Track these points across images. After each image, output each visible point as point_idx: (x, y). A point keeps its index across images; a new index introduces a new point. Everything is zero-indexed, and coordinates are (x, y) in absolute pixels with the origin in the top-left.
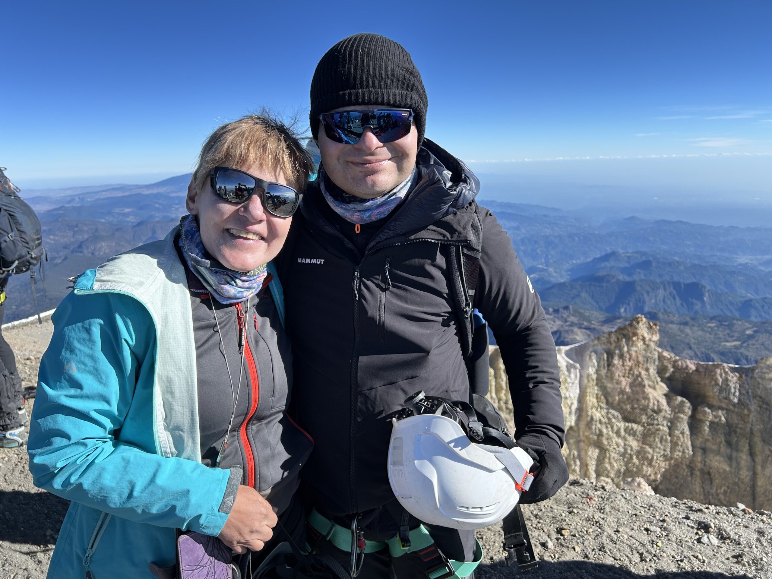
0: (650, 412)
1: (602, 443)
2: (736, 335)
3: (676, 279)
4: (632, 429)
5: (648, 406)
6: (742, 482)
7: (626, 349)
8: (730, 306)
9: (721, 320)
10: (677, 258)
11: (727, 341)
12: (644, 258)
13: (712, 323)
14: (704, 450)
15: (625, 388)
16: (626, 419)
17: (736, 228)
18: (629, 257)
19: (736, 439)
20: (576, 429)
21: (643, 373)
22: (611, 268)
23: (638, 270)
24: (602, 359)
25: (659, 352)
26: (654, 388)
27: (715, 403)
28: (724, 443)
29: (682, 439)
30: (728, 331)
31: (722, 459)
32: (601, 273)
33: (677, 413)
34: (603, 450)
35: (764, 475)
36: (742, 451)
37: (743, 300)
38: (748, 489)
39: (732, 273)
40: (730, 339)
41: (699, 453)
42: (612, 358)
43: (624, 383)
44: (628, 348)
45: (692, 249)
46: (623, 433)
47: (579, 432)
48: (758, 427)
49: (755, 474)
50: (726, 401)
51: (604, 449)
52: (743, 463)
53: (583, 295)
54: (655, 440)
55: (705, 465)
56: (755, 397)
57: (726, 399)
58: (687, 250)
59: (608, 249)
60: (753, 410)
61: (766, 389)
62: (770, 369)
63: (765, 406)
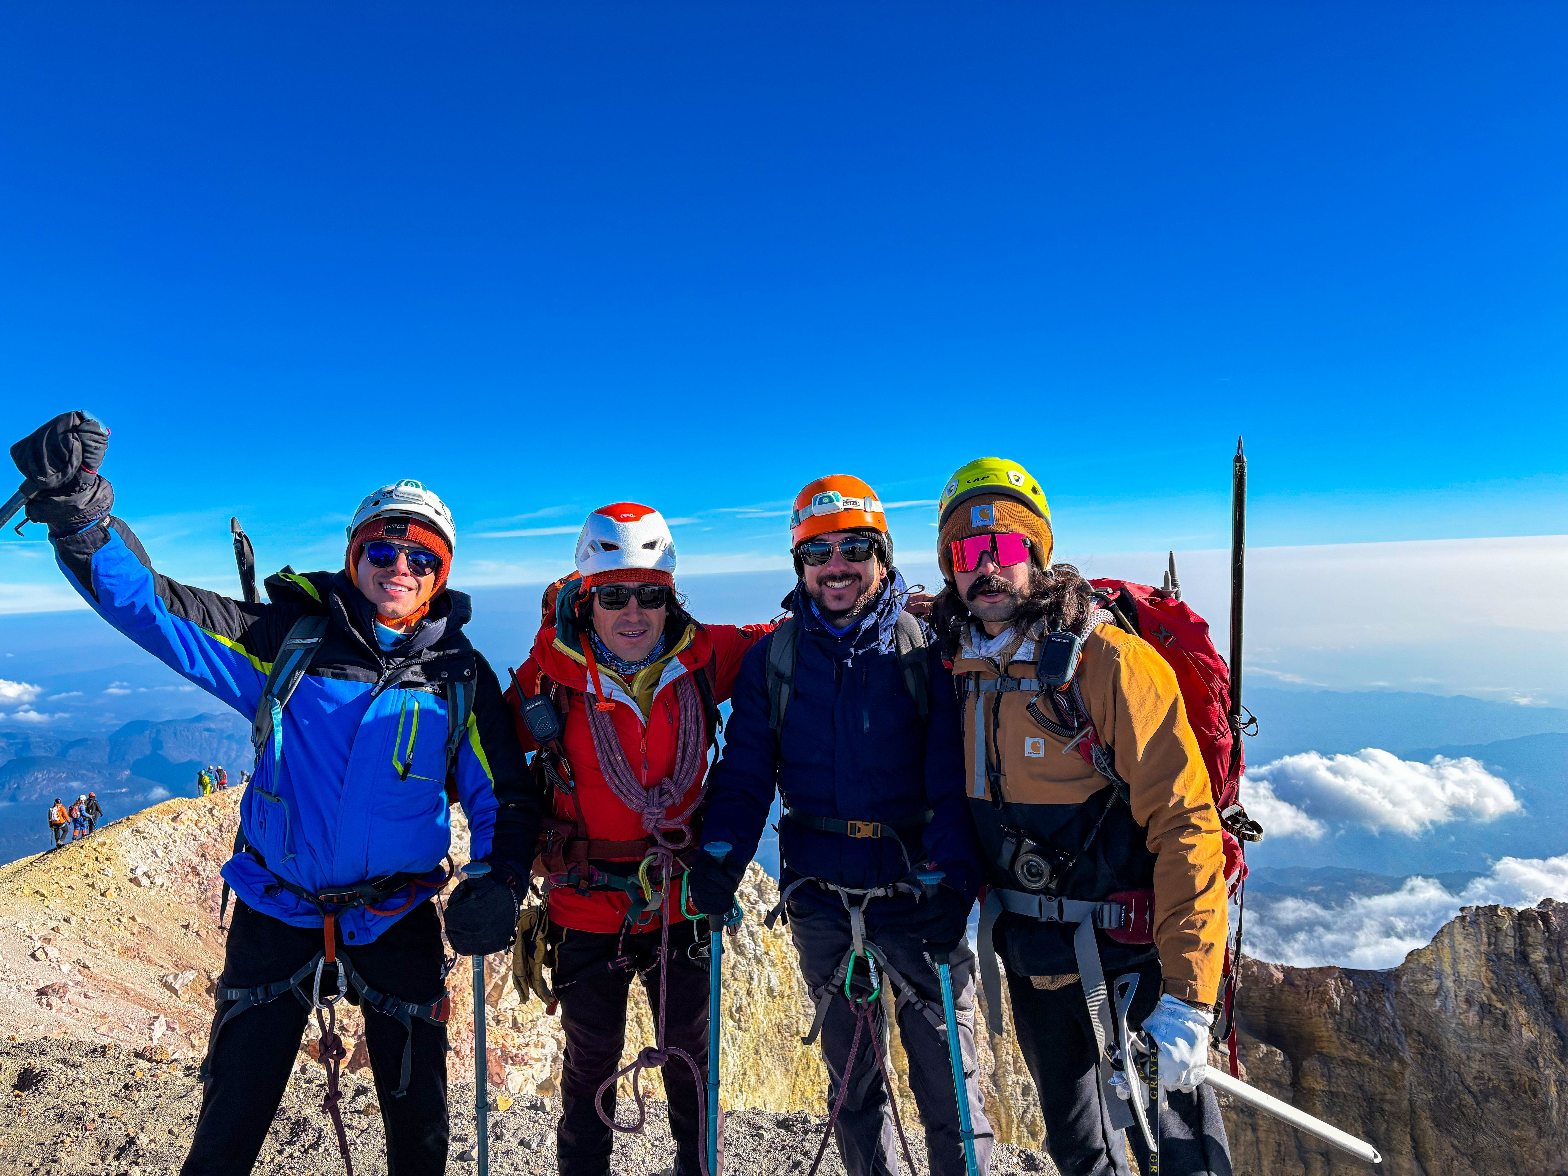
19: (1385, 1126)
27: (1335, 1051)
36: (1400, 1153)
48: (1423, 1098)
50: (1354, 1046)
56: (1409, 1032)
60: (1409, 1061)
61: (1427, 1016)
62: (1430, 973)
63: (1429, 1052)
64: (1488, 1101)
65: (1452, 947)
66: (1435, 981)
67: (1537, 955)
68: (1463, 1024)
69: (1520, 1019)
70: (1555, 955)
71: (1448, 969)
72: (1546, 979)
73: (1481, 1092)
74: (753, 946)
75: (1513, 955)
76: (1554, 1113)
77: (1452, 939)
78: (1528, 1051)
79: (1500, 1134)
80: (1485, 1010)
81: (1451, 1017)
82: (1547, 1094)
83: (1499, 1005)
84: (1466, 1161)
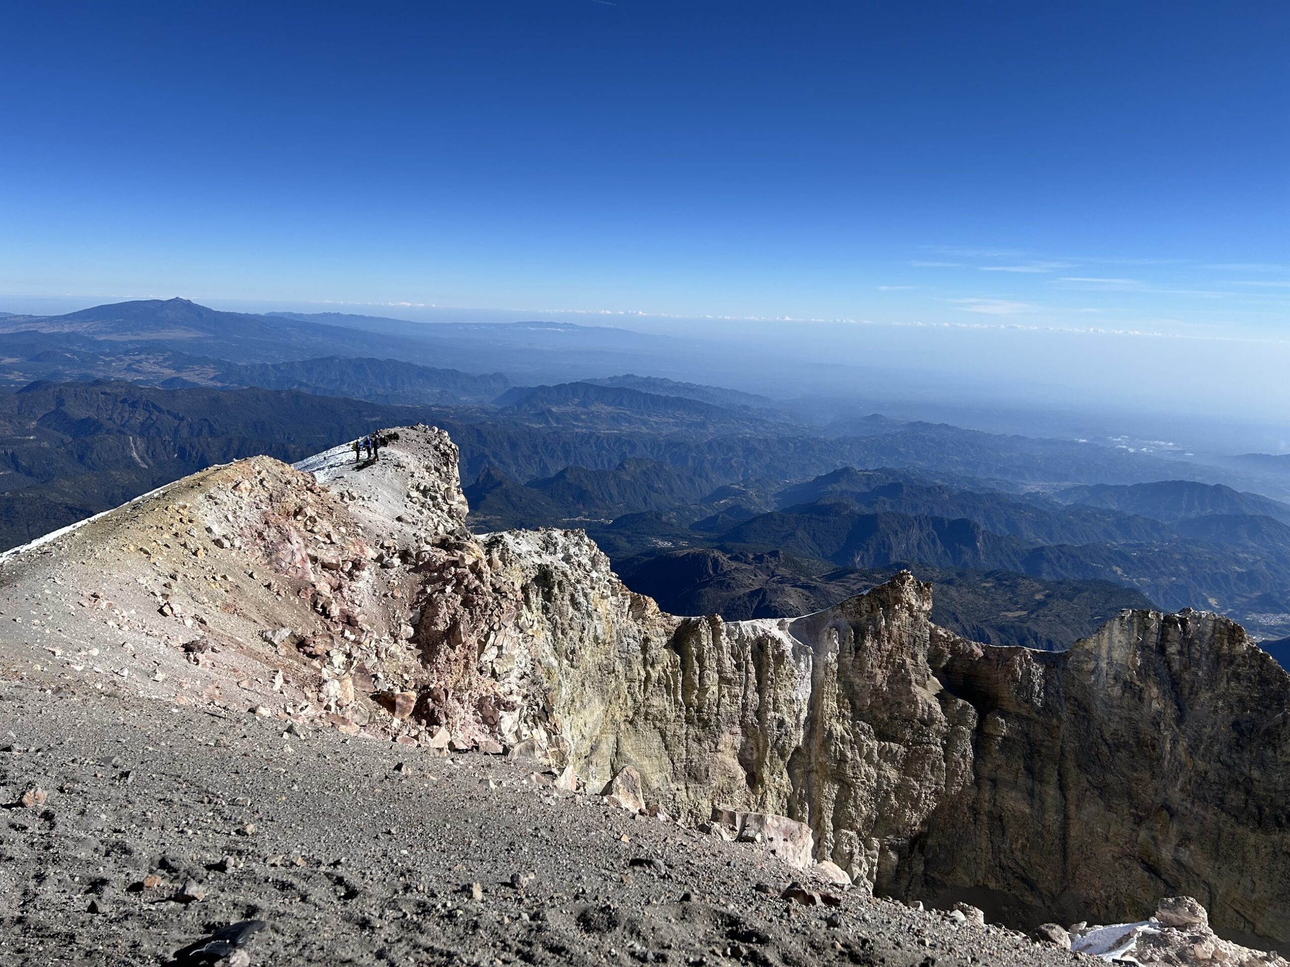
0: (917, 724)
1: (845, 775)
2: (1021, 600)
3: (937, 513)
4: (891, 750)
5: (914, 715)
6: (1048, 831)
7: (883, 623)
8: (1012, 556)
9: (1001, 578)
10: (939, 482)
11: (1009, 610)
12: (891, 480)
13: (988, 582)
14: (994, 782)
15: (881, 685)
16: (881, 736)
17: (1024, 438)
18: (869, 478)
19: (1040, 763)
20: (804, 752)
21: (908, 661)
22: (842, 493)
23: (882, 498)
24: (847, 639)
25: (931, 629)
26: (924, 686)
27: (1012, 708)
28: (1023, 770)
29: (963, 766)
30: (1010, 595)
31: (1019, 795)
32: (826, 502)
33: (956, 725)
34: (845, 785)
35: (1079, 819)
36: (1048, 783)
37: (1031, 547)
38: (1057, 842)
39: (1017, 507)
40: (1012, 607)
41: (987, 787)
42: (864, 638)
43: (879, 678)
44: (886, 622)
45: (961, 468)
46: (876, 757)
47: (810, 757)
48: (1071, 745)
49: (1066, 817)
50: (1026, 705)
51: (847, 784)
52: (1049, 801)
53: (800, 534)
54: (923, 768)
55: (994, 805)
56: (1067, 699)
57: (1026, 702)
58: (954, 470)
59: (838, 463)
60: (1065, 718)
61: (1084, 687)
62: (1091, 656)
63: (1081, 713)
64: (1118, 751)
65: (1110, 638)
66: (1093, 662)
67: (1172, 649)
68: (1109, 695)
69: (1152, 695)
70: (1185, 650)
71: (1104, 654)
72: (1176, 667)
73: (1114, 744)
74: (585, 603)
75: (1154, 647)
76: (1166, 763)
77: (1111, 633)
78: (1154, 718)
79: (1124, 775)
80: (1128, 686)
81: (1101, 689)
82: (1162, 749)
83: (1138, 683)
84: (1096, 792)
